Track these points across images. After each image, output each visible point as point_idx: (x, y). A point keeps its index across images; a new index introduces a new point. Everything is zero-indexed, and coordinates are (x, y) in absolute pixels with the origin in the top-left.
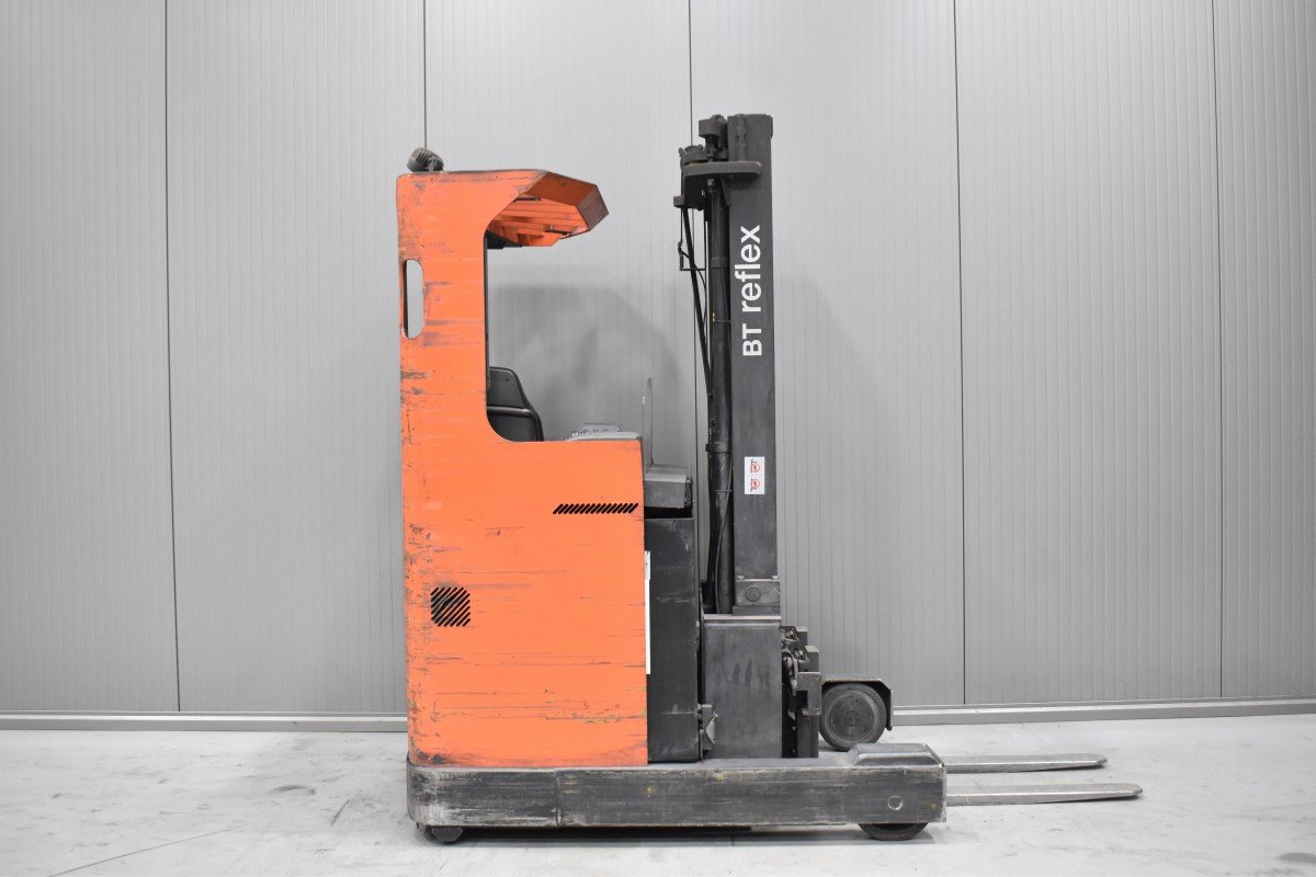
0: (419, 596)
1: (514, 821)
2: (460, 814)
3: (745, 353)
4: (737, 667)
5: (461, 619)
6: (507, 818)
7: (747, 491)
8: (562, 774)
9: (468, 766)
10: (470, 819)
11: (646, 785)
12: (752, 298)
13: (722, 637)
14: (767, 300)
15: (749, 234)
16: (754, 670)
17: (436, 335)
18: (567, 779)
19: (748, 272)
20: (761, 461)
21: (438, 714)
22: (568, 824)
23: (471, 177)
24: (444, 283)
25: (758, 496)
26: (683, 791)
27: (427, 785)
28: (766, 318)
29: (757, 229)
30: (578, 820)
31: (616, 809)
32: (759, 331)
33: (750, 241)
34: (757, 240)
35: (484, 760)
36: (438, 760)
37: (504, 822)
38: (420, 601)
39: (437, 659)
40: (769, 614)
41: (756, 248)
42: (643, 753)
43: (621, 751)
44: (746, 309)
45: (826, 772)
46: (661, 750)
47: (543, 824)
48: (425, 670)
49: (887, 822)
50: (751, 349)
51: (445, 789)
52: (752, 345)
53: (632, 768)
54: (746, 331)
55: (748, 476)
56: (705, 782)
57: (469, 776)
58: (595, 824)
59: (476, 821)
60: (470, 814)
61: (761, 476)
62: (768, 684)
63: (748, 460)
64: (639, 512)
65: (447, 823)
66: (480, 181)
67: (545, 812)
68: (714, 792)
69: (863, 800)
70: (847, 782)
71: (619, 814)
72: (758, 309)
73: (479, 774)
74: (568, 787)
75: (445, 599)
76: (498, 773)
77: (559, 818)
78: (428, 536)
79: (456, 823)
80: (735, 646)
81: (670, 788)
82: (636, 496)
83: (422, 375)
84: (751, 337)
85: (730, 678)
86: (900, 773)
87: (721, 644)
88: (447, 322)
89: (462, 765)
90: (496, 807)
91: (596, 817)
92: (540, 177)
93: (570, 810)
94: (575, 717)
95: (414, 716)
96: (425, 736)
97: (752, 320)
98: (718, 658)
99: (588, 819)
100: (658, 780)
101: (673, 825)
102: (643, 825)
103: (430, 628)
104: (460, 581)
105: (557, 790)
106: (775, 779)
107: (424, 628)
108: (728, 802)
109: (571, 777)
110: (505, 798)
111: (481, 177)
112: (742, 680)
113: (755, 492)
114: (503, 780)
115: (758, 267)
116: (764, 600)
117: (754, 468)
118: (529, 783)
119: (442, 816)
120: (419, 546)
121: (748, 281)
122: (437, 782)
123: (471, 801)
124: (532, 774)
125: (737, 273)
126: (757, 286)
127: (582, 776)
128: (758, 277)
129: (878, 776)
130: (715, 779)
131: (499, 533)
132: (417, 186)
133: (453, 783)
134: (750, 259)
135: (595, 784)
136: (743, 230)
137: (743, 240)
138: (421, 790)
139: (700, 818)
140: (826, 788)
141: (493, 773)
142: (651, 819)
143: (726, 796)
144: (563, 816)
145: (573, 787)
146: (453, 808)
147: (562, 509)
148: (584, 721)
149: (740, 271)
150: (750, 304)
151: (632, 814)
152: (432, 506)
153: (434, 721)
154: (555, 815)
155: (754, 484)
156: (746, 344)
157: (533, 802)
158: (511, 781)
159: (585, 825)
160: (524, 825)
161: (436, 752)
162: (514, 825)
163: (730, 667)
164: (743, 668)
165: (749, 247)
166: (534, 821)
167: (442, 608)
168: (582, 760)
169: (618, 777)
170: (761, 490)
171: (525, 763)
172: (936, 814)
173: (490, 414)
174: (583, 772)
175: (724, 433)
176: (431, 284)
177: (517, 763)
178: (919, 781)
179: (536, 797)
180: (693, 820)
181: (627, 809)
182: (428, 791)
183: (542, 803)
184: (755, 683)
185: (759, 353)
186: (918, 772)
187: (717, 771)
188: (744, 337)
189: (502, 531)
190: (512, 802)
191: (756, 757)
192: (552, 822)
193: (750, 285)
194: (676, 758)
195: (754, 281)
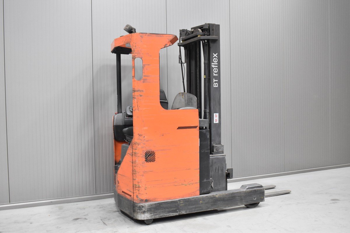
0: (141, 154)
1: (167, 215)
2: (153, 215)
3: (214, 86)
4: (216, 168)
5: (153, 160)
6: (165, 215)
7: (215, 122)
8: (179, 200)
9: (155, 201)
10: (156, 216)
11: (200, 201)
12: (216, 72)
13: (213, 160)
14: (219, 73)
15: (215, 55)
16: (220, 168)
17: (146, 79)
18: (181, 202)
19: (215, 65)
20: (217, 114)
21: (146, 187)
22: (181, 214)
23: (156, 35)
24: (149, 65)
25: (217, 123)
26: (209, 201)
27: (144, 208)
28: (219, 77)
29: (217, 54)
30: (184, 212)
31: (193, 208)
32: (217, 81)
33: (215, 57)
34: (217, 57)
35: (159, 199)
36: (147, 201)
37: (165, 216)
38: (142, 155)
39: (146, 172)
40: (221, 154)
41: (217, 59)
42: (198, 192)
43: (193, 193)
44: (214, 75)
45: (240, 192)
46: (202, 191)
47: (175, 215)
48: (143, 175)
49: (253, 203)
50: (215, 85)
51: (149, 209)
52: (216, 84)
53: (197, 197)
54: (214, 81)
55: (215, 118)
56: (213, 198)
57: (155, 204)
58: (187, 213)
59: (157, 217)
60: (156, 215)
61: (217, 118)
62: (223, 172)
63: (215, 114)
64: (198, 128)
65: (150, 218)
66: (158, 36)
67: (175, 211)
68: (215, 200)
69: (248, 198)
70: (245, 194)
71: (193, 209)
72: (217, 75)
73: (158, 203)
74: (181, 204)
75: (148, 155)
76: (163, 202)
77: (179, 212)
78: (144, 137)
79: (152, 218)
80: (215, 162)
81: (206, 201)
82: (197, 124)
83: (143, 91)
84: (216, 82)
85: (214, 171)
86: (255, 191)
87: (212, 162)
88: (149, 76)
89: (153, 201)
90: (163, 212)
91: (188, 211)
92: (174, 37)
93: (181, 210)
94: (182, 184)
95: (138, 189)
96: (142, 194)
97: (216, 78)
98: (212, 166)
99: (186, 212)
100: (203, 199)
101: (206, 210)
102: (199, 211)
103: (144, 163)
104: (153, 149)
105: (178, 205)
106: (229, 195)
107: (143, 163)
108: (219, 202)
109: (182, 201)
110: (165, 209)
111: (158, 35)
112: (217, 171)
113: (216, 122)
114: (165, 204)
115: (217, 64)
116: (220, 150)
117: (216, 116)
118: (171, 204)
119: (148, 217)
120: (141, 140)
121: (215, 67)
122: (147, 207)
123: (156, 211)
124: (172, 201)
125: (212, 65)
126: (217, 69)
127: (184, 200)
128: (217, 66)
129: (251, 192)
130: (216, 197)
131: (163, 135)
132: (141, 36)
133: (151, 207)
134: (215, 62)
135: (188, 202)
136: (214, 54)
137: (214, 57)
138: (142, 210)
139: (212, 208)
140: (240, 196)
141: (162, 203)
142: (201, 210)
143: (218, 201)
144: (180, 212)
145: (182, 204)
146: (151, 214)
147: (179, 128)
148: (184, 185)
149: (213, 65)
150: (215, 73)
151: (197, 209)
152: (145, 128)
153: (145, 190)
154: (178, 212)
155: (216, 120)
156: (214, 84)
157: (172, 209)
158: (167, 204)
159: (185, 213)
160: (170, 216)
161: (146, 199)
162: (167, 216)
163: (214, 168)
164: (217, 168)
165: (215, 59)
166: (172, 214)
167: (148, 157)
168: (184, 196)
169: (193, 199)
170: (217, 122)
171: (169, 199)
172: (262, 200)
173: (161, 102)
174: (185, 199)
175: (208, 107)
176: (145, 65)
177: (167, 199)
178: (259, 192)
179: (174, 208)
180: (210, 209)
181: (195, 208)
182: (144, 210)
183: (174, 209)
184: (220, 172)
185: (217, 86)
186: (259, 190)
187: (216, 195)
188: (214, 82)
189: (164, 135)
190: (167, 210)
191: (220, 191)
192: (177, 214)
193: (215, 69)
194: (206, 193)
195: (216, 68)
